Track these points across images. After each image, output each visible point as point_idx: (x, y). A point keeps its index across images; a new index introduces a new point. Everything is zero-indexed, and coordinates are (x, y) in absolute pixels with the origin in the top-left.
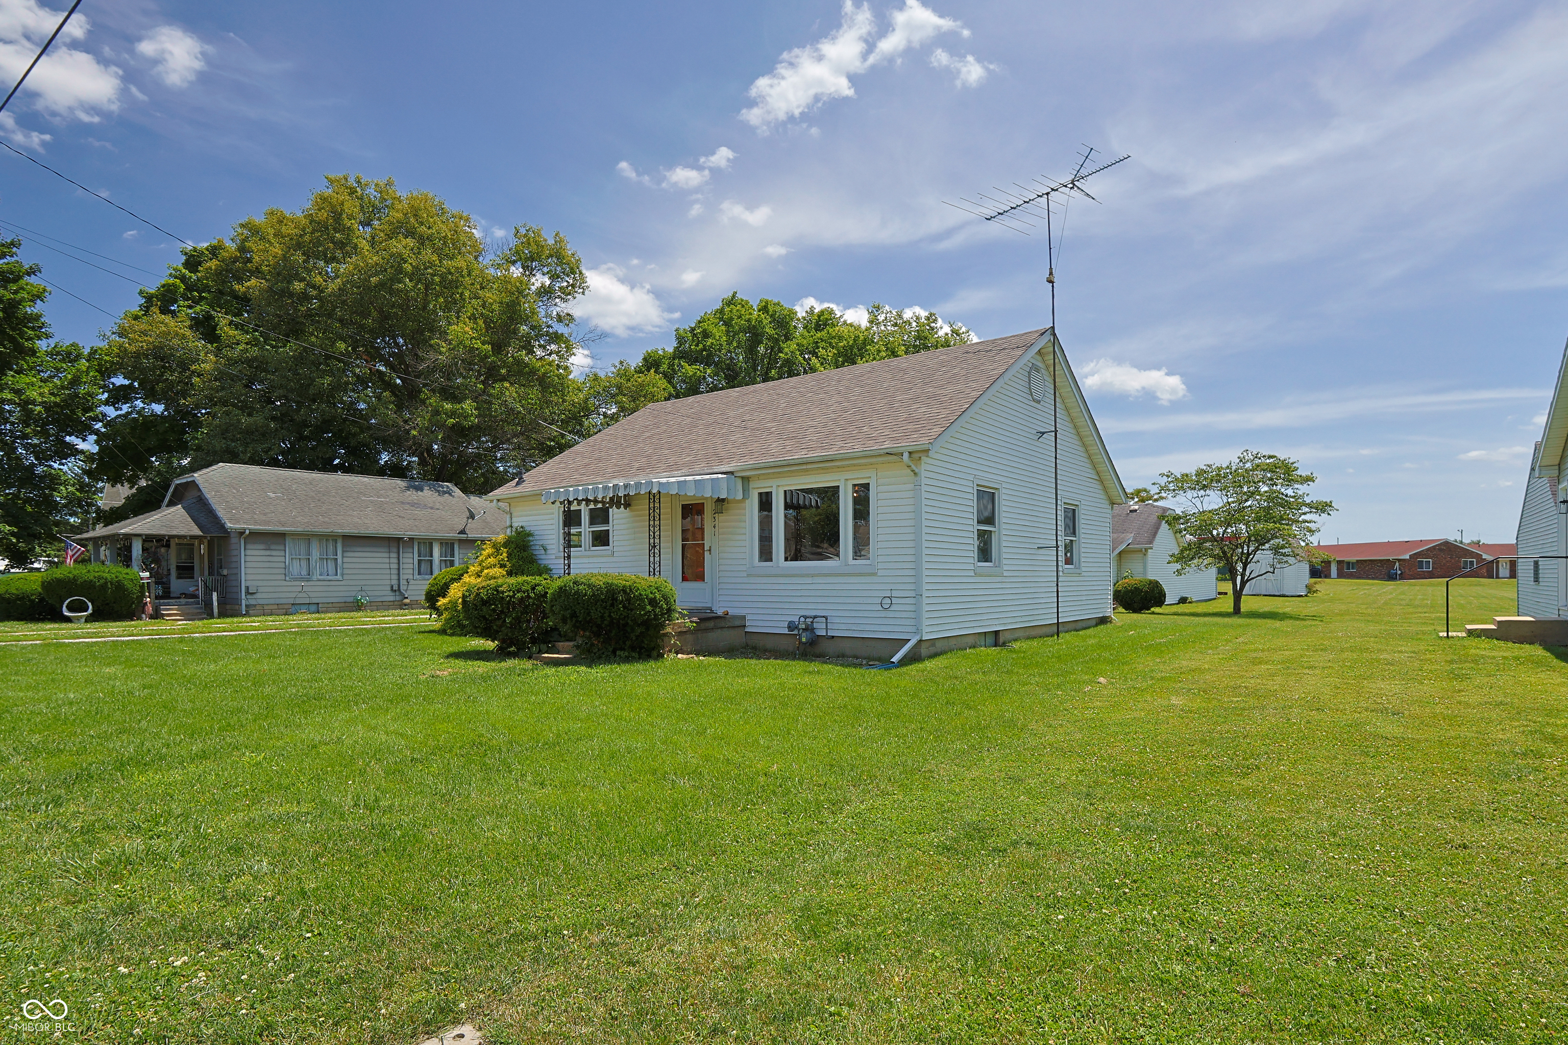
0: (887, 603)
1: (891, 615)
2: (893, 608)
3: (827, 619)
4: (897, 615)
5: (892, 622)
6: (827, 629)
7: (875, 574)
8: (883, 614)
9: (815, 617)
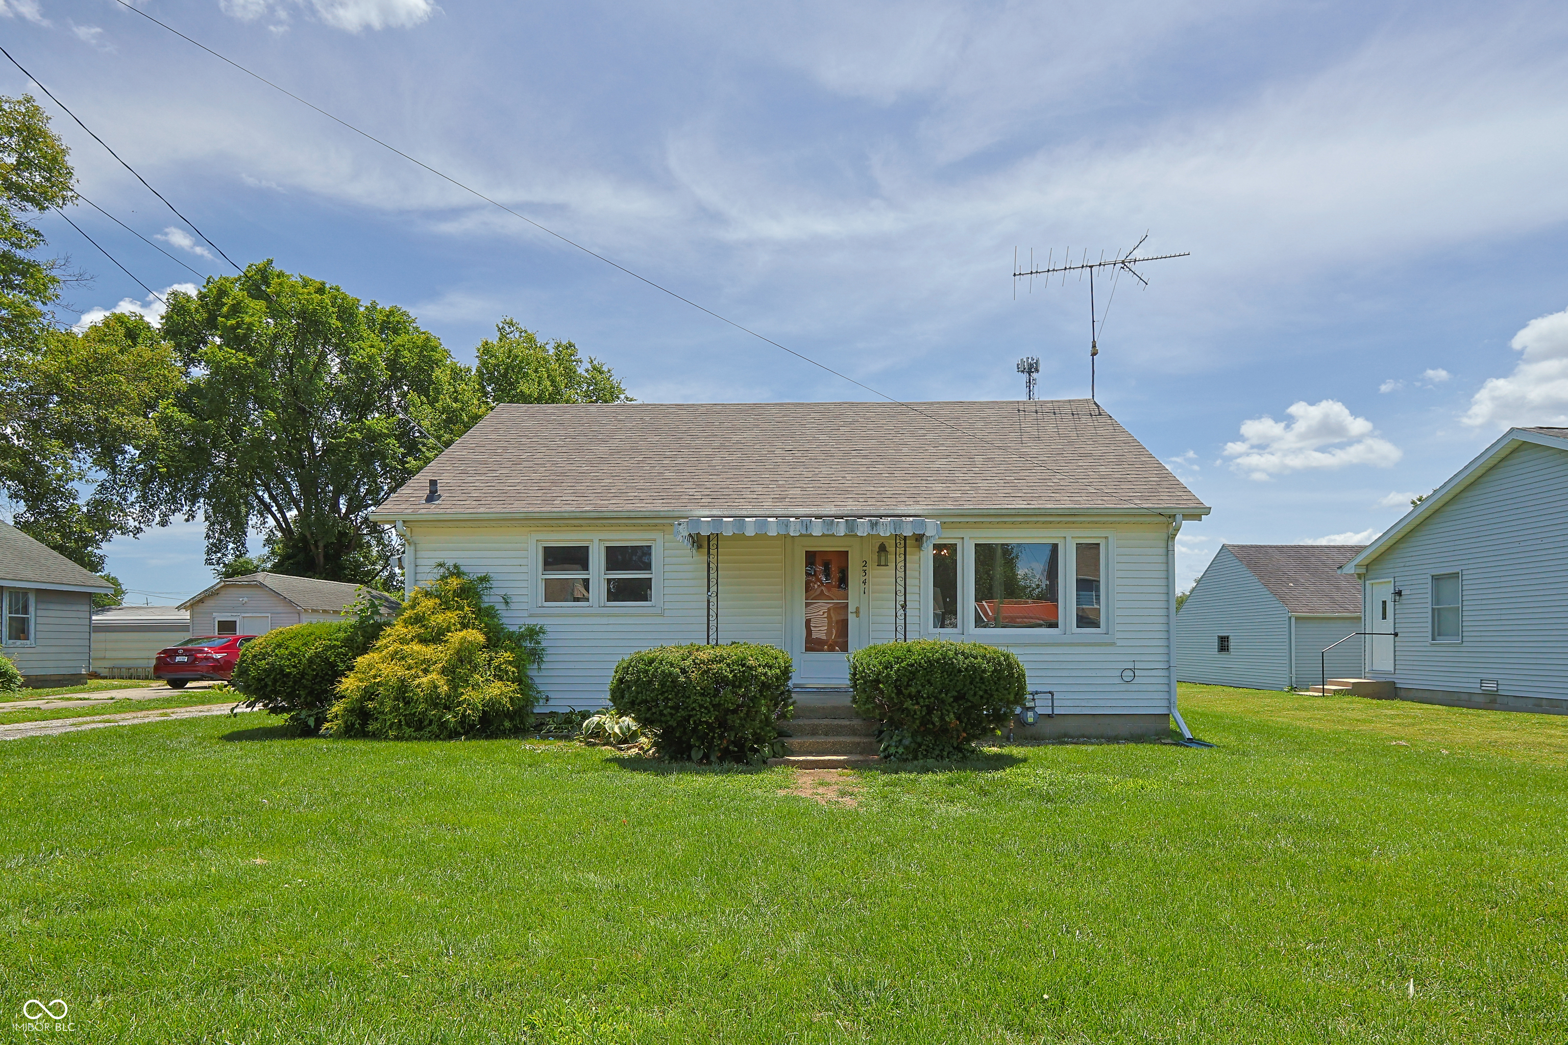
0: (1129, 675)
1: (1134, 688)
2: (1136, 680)
3: (1053, 695)
4: (1144, 688)
5: (1135, 696)
6: (1053, 706)
7: (1113, 644)
8: (1125, 687)
9: (1037, 693)
